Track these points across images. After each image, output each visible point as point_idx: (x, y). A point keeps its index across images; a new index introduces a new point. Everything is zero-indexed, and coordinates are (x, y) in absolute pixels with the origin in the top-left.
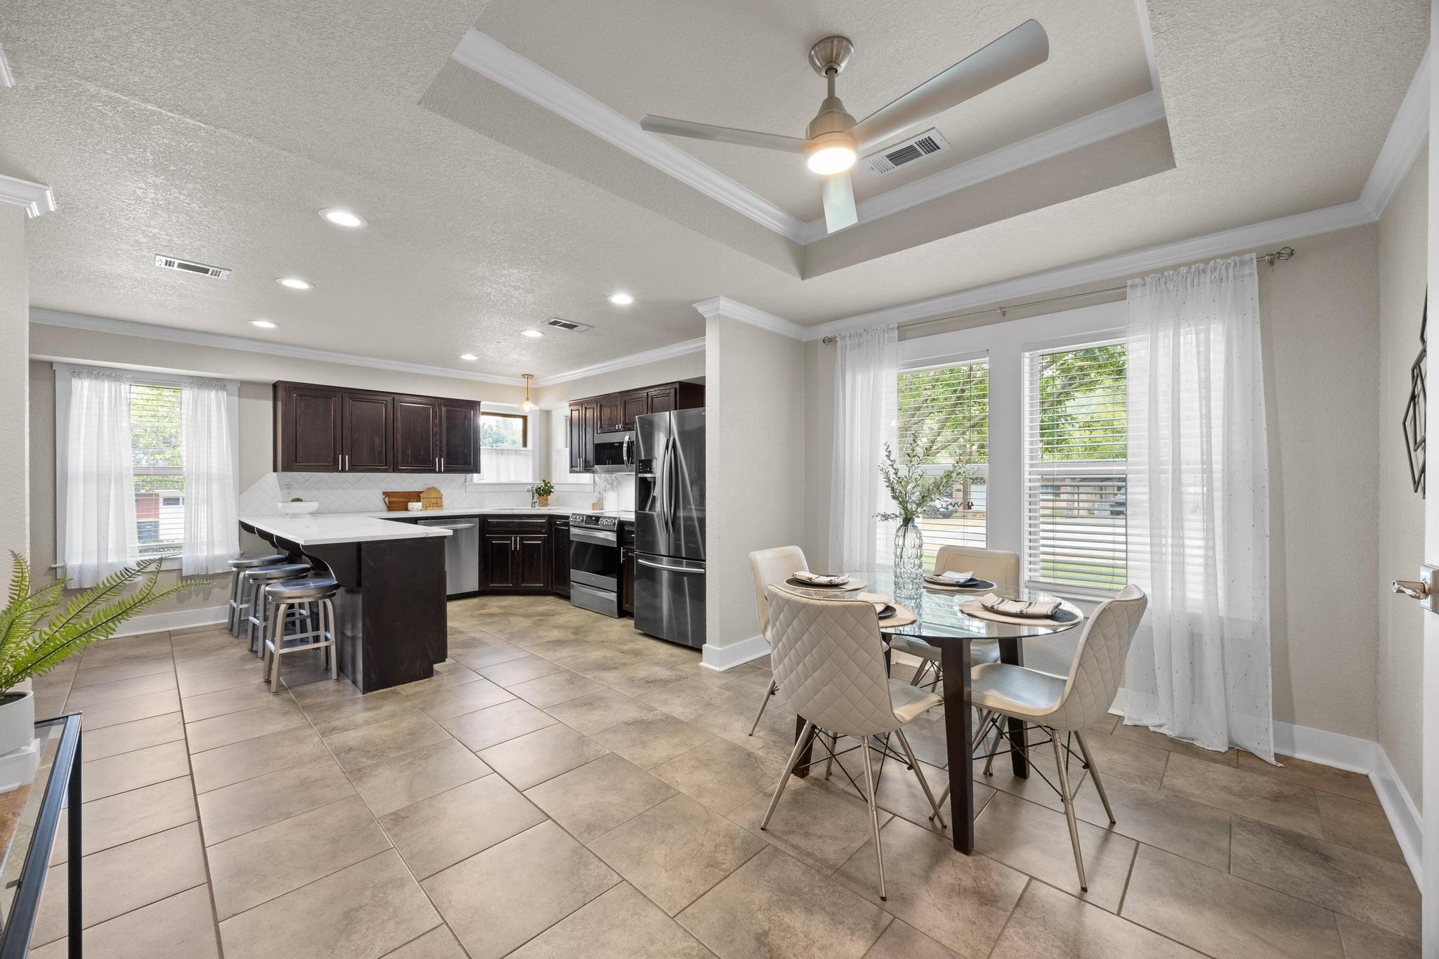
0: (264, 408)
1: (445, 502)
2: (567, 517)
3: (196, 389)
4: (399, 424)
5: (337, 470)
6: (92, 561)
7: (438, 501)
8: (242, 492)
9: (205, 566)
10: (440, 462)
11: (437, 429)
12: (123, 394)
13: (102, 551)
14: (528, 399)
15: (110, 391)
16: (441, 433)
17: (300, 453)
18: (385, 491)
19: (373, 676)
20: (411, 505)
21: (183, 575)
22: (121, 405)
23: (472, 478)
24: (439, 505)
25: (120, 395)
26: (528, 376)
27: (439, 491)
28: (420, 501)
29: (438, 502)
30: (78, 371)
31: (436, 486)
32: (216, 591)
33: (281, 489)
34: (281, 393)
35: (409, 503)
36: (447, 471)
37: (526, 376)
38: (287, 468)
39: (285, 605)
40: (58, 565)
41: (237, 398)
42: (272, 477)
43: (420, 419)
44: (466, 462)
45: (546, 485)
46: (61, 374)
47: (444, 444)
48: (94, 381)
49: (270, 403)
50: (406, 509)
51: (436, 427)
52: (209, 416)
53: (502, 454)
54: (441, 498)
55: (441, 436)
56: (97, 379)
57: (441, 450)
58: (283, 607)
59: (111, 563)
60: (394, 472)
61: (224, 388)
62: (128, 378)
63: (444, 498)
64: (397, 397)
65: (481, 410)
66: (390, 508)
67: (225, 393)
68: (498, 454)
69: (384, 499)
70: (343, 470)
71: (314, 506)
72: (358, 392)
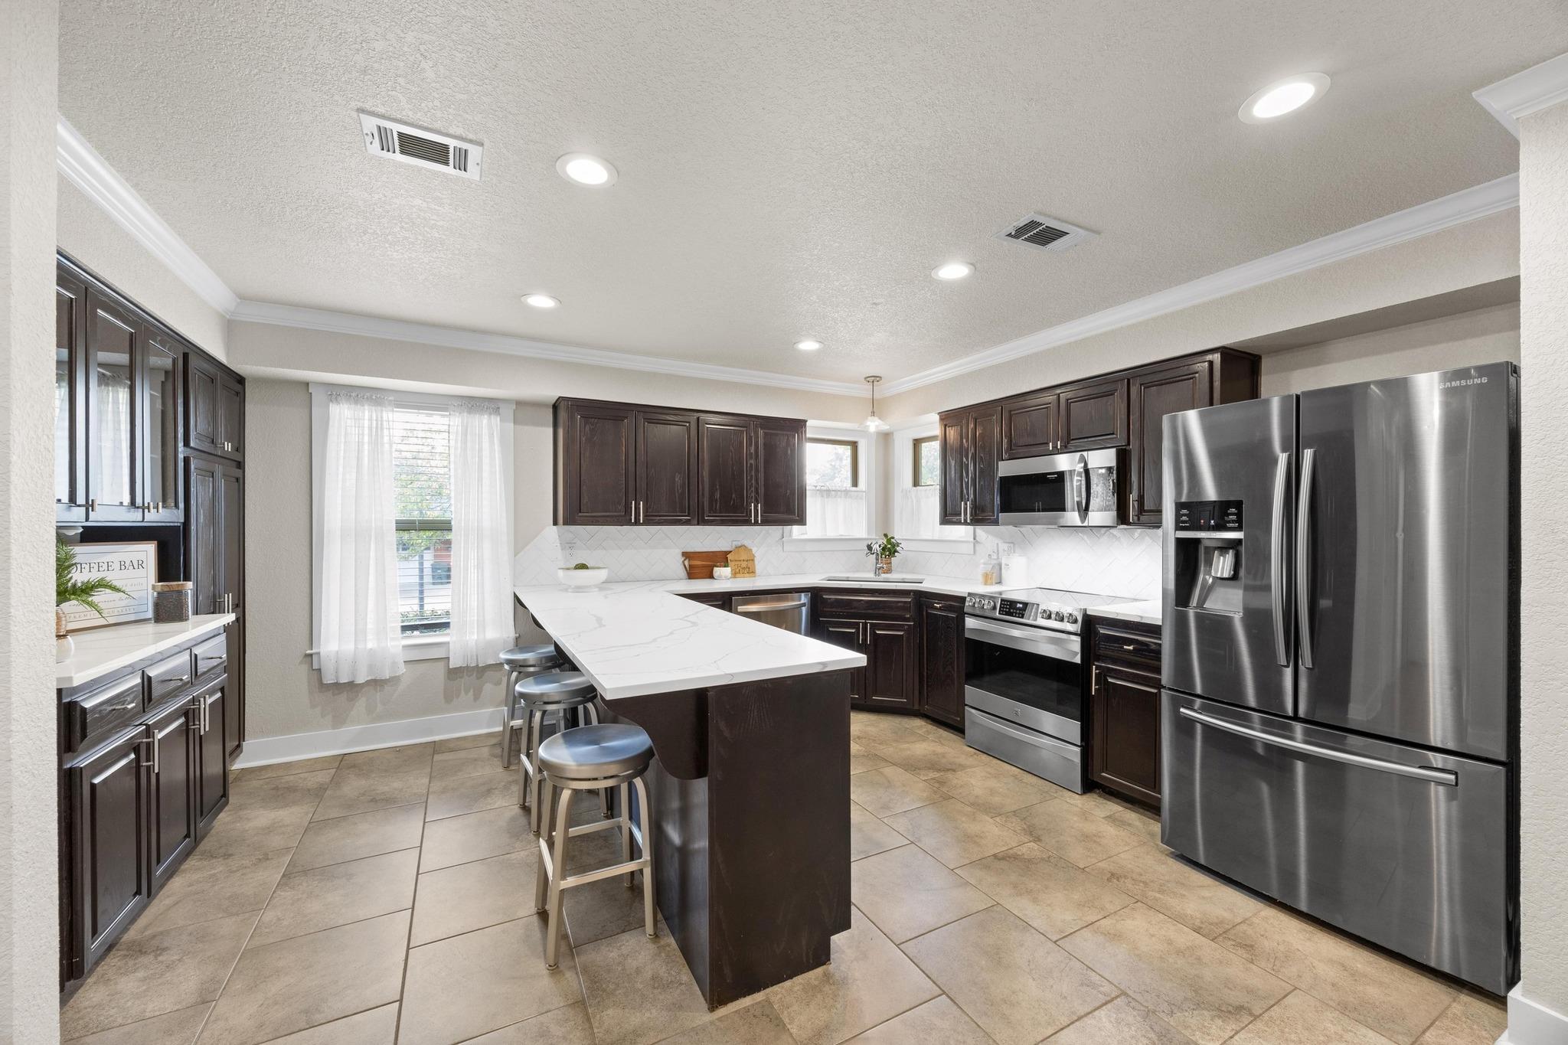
0: (542, 437)
1: (759, 566)
2: (962, 599)
3: (465, 414)
4: (706, 455)
5: (629, 523)
6: (349, 647)
7: (750, 564)
8: (518, 553)
9: (475, 654)
10: (756, 509)
11: (752, 462)
12: (385, 423)
13: (360, 633)
14: (873, 414)
15: (370, 420)
16: (757, 466)
17: (585, 500)
18: (685, 550)
19: (727, 971)
20: (718, 571)
21: (451, 667)
22: (382, 437)
23: (791, 531)
24: (749, 570)
25: (382, 424)
26: (874, 380)
27: (751, 550)
28: (728, 567)
29: (747, 568)
30: (337, 392)
31: (746, 543)
32: (488, 688)
33: (562, 549)
34: (563, 415)
35: (715, 569)
36: (766, 522)
37: (871, 379)
38: (569, 521)
39: (569, 792)
40: (313, 651)
41: (513, 424)
42: (552, 532)
43: (731, 448)
44: (789, 510)
45: (889, 541)
46: (318, 396)
47: (761, 482)
48: (353, 406)
49: (550, 431)
50: (711, 576)
51: (751, 458)
52: (480, 450)
53: (828, 496)
54: (753, 560)
55: (757, 471)
56: (356, 402)
57: (757, 492)
58: (566, 795)
59: (371, 649)
60: (698, 524)
61: (497, 411)
62: (391, 401)
63: (756, 562)
64: (703, 416)
65: (808, 435)
66: (692, 574)
67: (498, 419)
68: (822, 496)
69: (683, 562)
70: (637, 523)
71: (602, 575)
72: (653, 410)
